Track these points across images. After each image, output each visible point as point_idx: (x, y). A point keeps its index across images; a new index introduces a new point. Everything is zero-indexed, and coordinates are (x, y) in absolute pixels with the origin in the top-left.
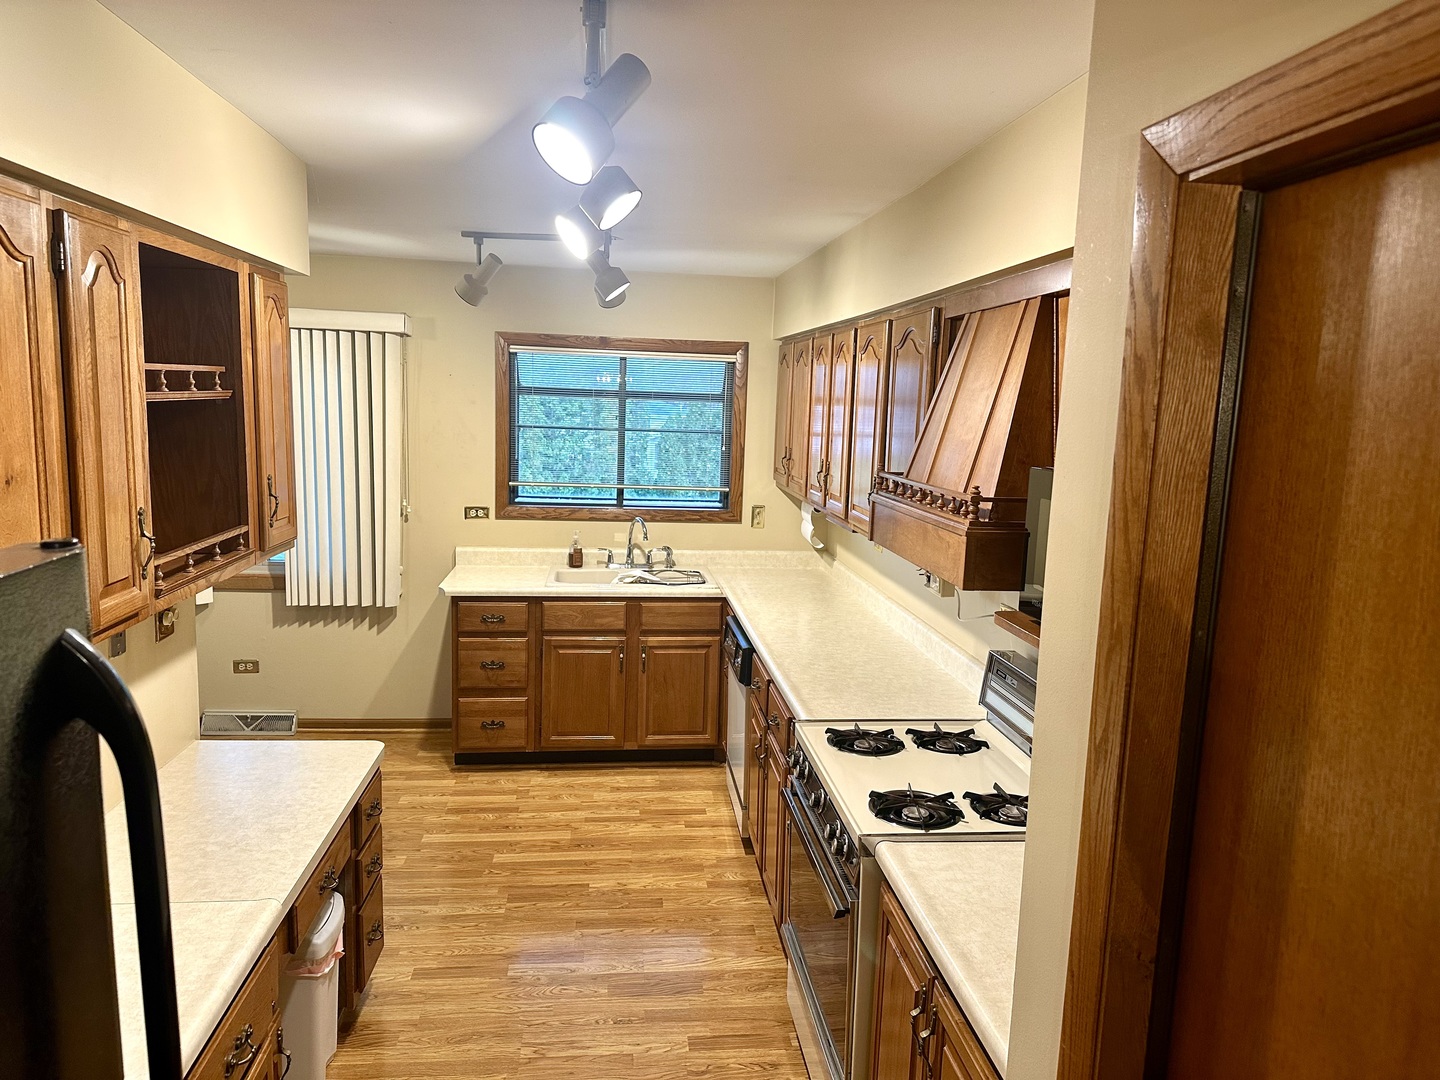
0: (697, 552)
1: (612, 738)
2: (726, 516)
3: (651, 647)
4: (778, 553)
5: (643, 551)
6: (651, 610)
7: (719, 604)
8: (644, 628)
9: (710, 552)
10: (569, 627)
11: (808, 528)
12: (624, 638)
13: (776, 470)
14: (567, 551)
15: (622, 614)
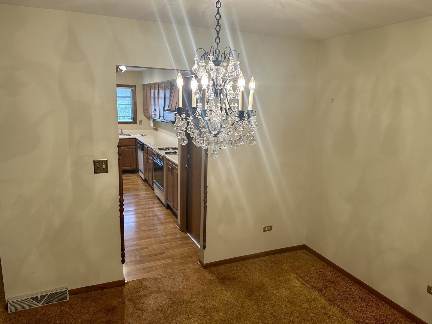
0: (128, 131)
2: (134, 123)
4: (146, 130)
9: (131, 131)
11: (152, 124)
13: (144, 112)
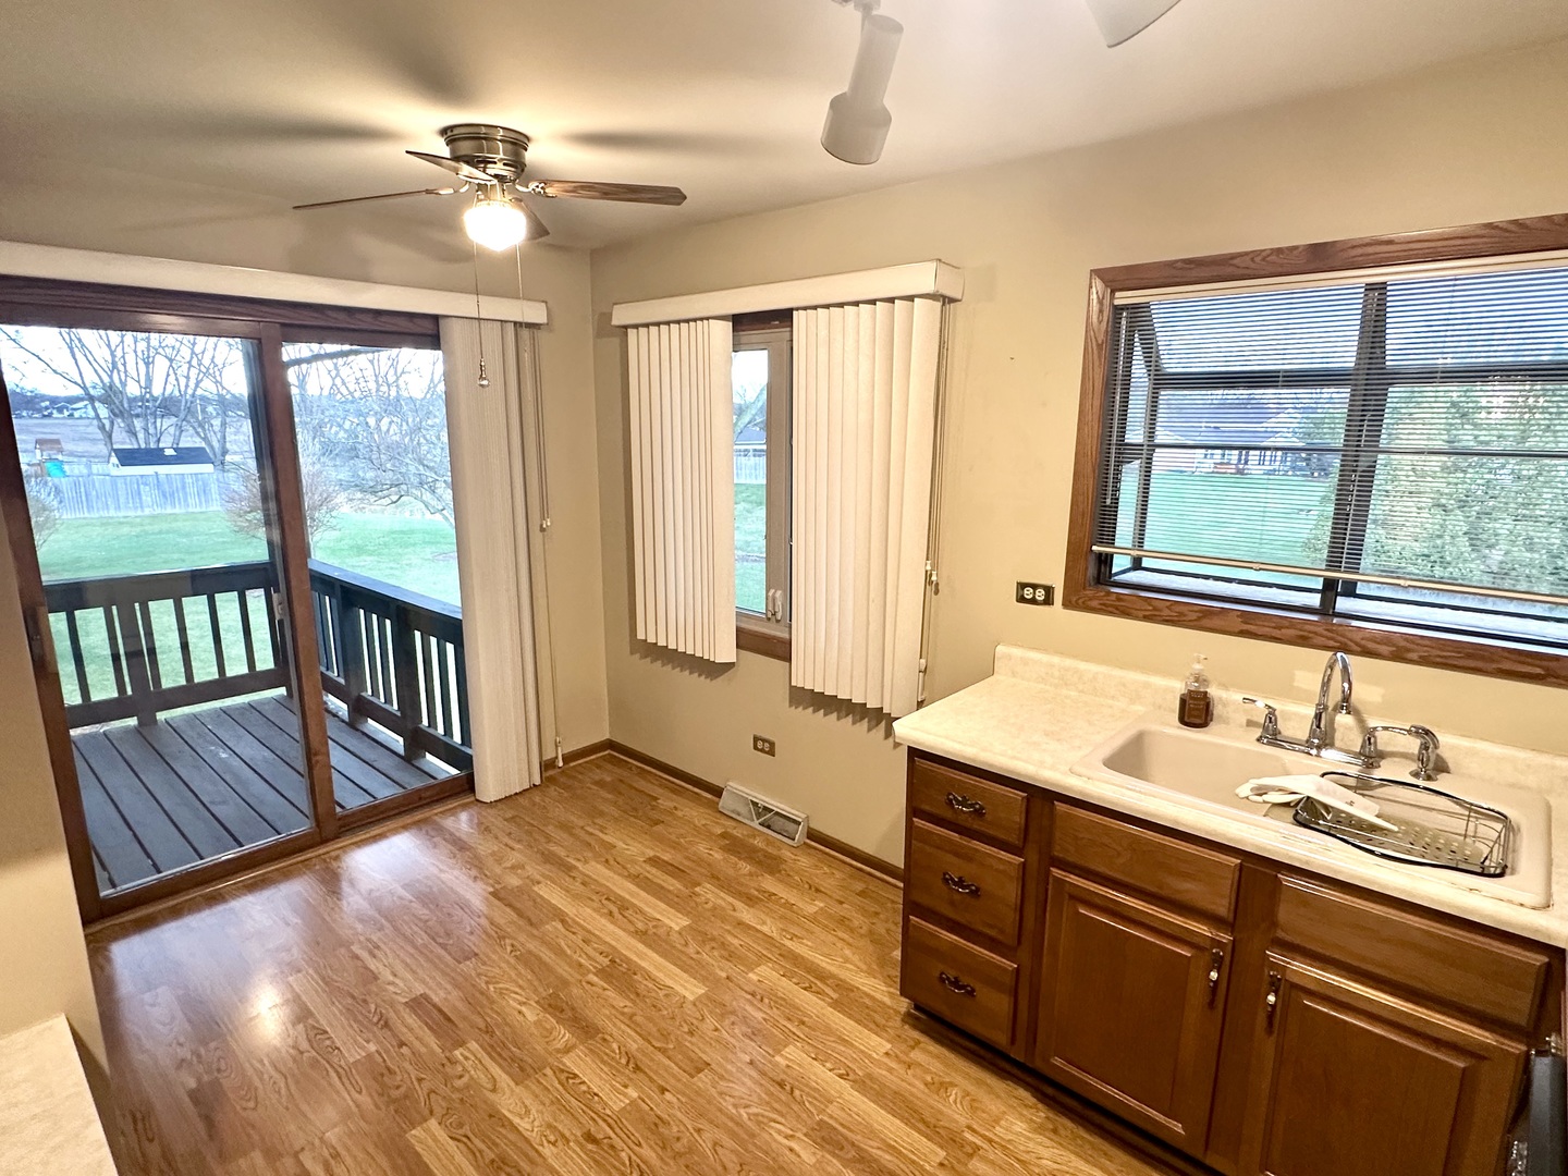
1: (1178, 1128)
3: (1294, 986)
5: (1361, 721)
6: (1304, 900)
7: (1540, 959)
8: (1280, 934)
10: (1102, 869)
12: (1226, 938)
14: (1179, 687)
15: (1227, 886)
